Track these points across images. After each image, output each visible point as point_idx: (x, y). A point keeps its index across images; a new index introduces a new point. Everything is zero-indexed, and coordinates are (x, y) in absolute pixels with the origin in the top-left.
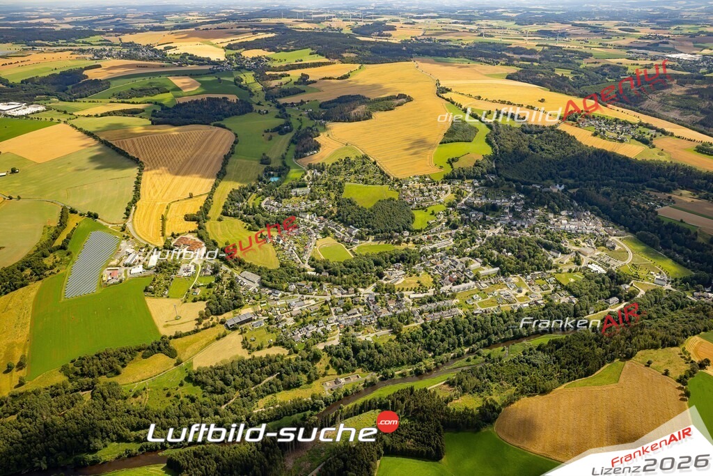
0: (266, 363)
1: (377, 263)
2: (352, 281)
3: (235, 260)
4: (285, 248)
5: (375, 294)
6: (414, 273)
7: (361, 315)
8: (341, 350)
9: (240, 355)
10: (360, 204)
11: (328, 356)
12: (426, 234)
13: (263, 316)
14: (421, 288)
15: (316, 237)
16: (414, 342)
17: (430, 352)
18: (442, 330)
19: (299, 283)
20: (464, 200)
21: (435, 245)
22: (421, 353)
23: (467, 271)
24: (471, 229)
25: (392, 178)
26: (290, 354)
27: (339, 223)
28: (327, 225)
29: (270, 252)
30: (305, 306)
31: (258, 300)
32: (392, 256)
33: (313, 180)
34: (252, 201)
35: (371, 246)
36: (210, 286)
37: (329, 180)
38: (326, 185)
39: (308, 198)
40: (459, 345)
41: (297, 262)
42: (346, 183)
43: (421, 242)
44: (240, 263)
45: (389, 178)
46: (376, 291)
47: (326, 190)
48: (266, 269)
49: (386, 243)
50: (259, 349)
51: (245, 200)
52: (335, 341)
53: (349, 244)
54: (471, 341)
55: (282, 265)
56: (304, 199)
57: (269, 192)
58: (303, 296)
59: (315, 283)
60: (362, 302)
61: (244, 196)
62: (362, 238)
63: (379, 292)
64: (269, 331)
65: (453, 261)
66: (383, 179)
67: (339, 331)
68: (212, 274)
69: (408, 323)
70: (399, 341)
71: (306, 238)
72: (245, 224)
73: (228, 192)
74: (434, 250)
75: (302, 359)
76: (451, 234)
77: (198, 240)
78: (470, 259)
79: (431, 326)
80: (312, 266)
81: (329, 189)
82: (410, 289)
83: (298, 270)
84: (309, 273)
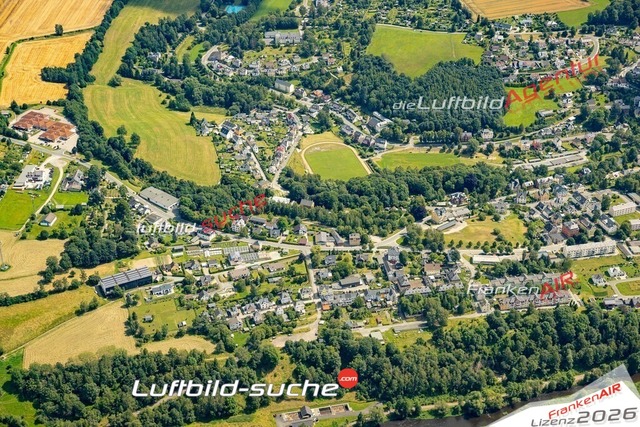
0: (168, 366)
1: (415, 189)
2: (359, 221)
3: (134, 165)
4: (236, 148)
5: (401, 249)
6: (490, 213)
7: (367, 287)
8: (318, 353)
9: (118, 347)
10: (398, 69)
11: (292, 362)
12: (530, 138)
13: (174, 275)
14: (500, 244)
15: (302, 130)
16: (468, 350)
17: (499, 374)
18: (529, 331)
19: (254, 217)
20: (627, 70)
21: (545, 162)
22: (479, 372)
23: (603, 218)
24: (631, 133)
25: (475, 17)
26: (217, 352)
27: (354, 106)
28: (326, 108)
29: (206, 153)
30: (259, 263)
31: (167, 245)
32: (448, 177)
33: (312, 16)
34: (184, 51)
35: (410, 156)
36: (77, 211)
37: (345, 16)
38: (336, 26)
39: (297, 52)
40: (564, 366)
41: (257, 177)
42: (379, 26)
43: (517, 153)
44: (143, 170)
45: (469, 16)
46: (405, 242)
47: (336, 36)
48: (191, 185)
49: (442, 151)
50: (157, 338)
51: (169, 48)
52: (308, 333)
53: (367, 148)
54: (591, 361)
55: (225, 181)
56: (288, 52)
57: (219, 34)
58: (257, 243)
59: (285, 219)
60: (373, 262)
61: (169, 39)
62: (394, 139)
63: (409, 245)
64: (182, 305)
65: (576, 195)
66: (455, 20)
67: (319, 316)
68: (83, 188)
69: (460, 312)
70: (437, 345)
71: (282, 130)
72: (165, 95)
73: (137, 30)
74: (541, 171)
75: (240, 364)
76: (583, 141)
77: (64, 120)
78: (617, 193)
79: (507, 320)
80: (285, 187)
81: (341, 34)
82: (474, 244)
83: (256, 192)
84: (276, 199)
